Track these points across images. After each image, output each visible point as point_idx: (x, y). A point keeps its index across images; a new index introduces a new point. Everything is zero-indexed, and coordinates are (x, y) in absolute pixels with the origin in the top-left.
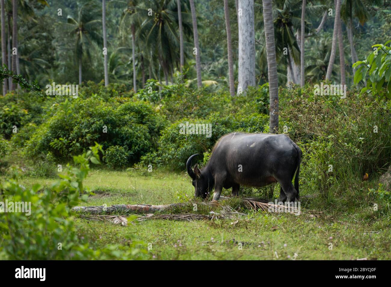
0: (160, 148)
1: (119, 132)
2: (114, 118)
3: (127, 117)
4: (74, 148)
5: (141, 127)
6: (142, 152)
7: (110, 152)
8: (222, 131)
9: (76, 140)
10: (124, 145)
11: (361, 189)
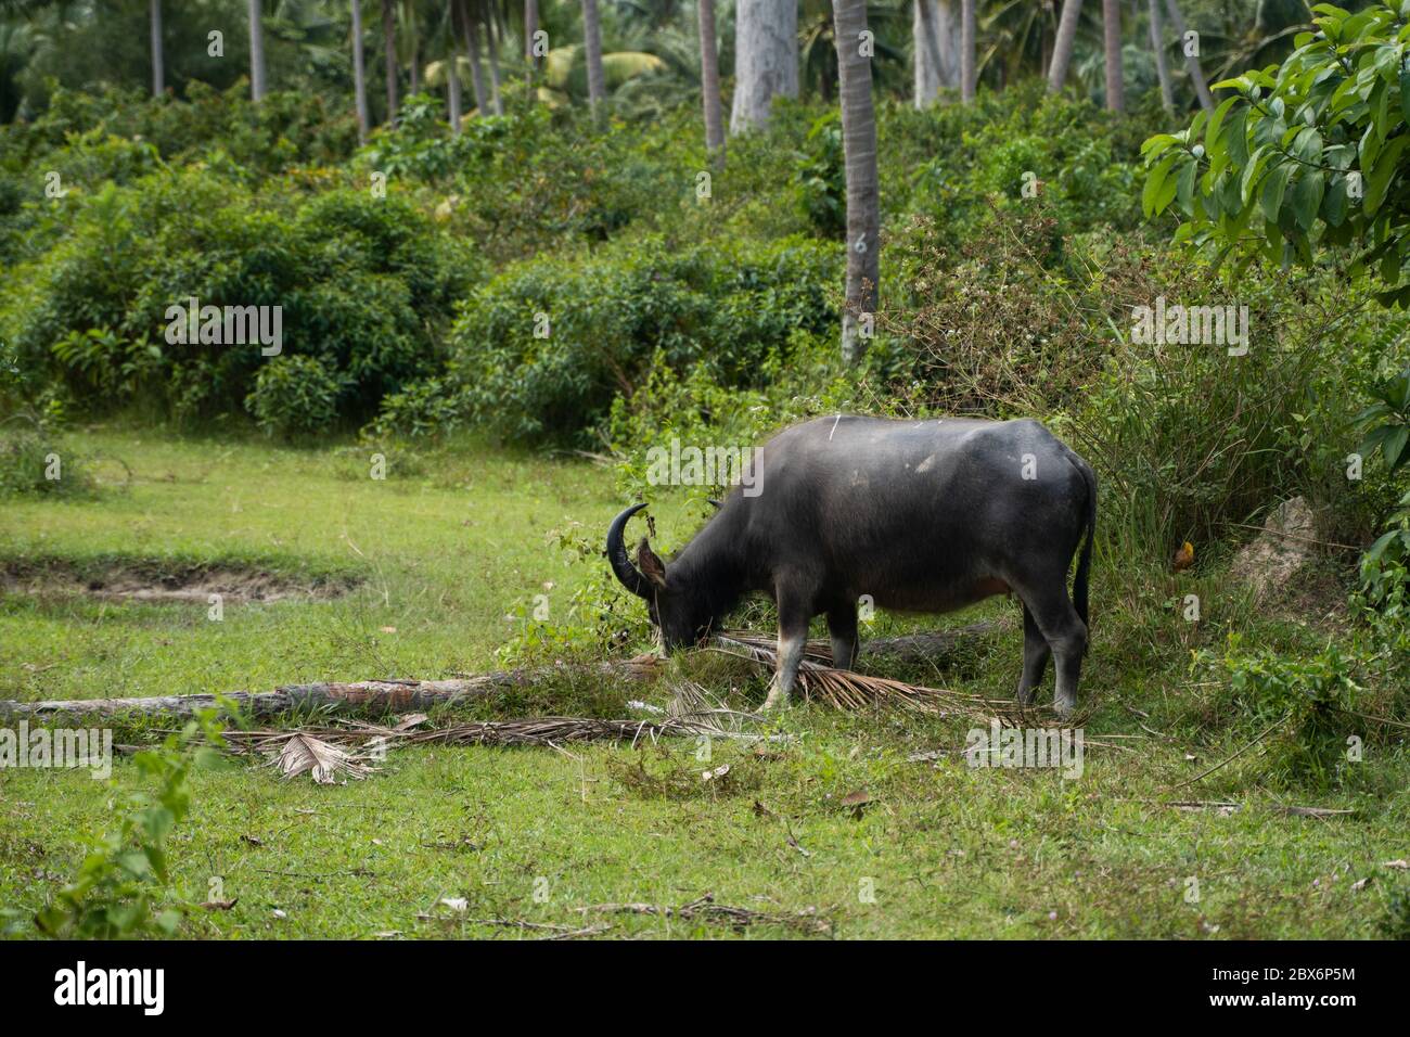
0: (453, 365)
1: (303, 306)
2: (283, 251)
3: (331, 248)
4: (140, 362)
5: (384, 283)
6: (388, 376)
7: (271, 380)
8: (676, 304)
9: (146, 334)
10: (321, 353)
11: (1168, 604)
